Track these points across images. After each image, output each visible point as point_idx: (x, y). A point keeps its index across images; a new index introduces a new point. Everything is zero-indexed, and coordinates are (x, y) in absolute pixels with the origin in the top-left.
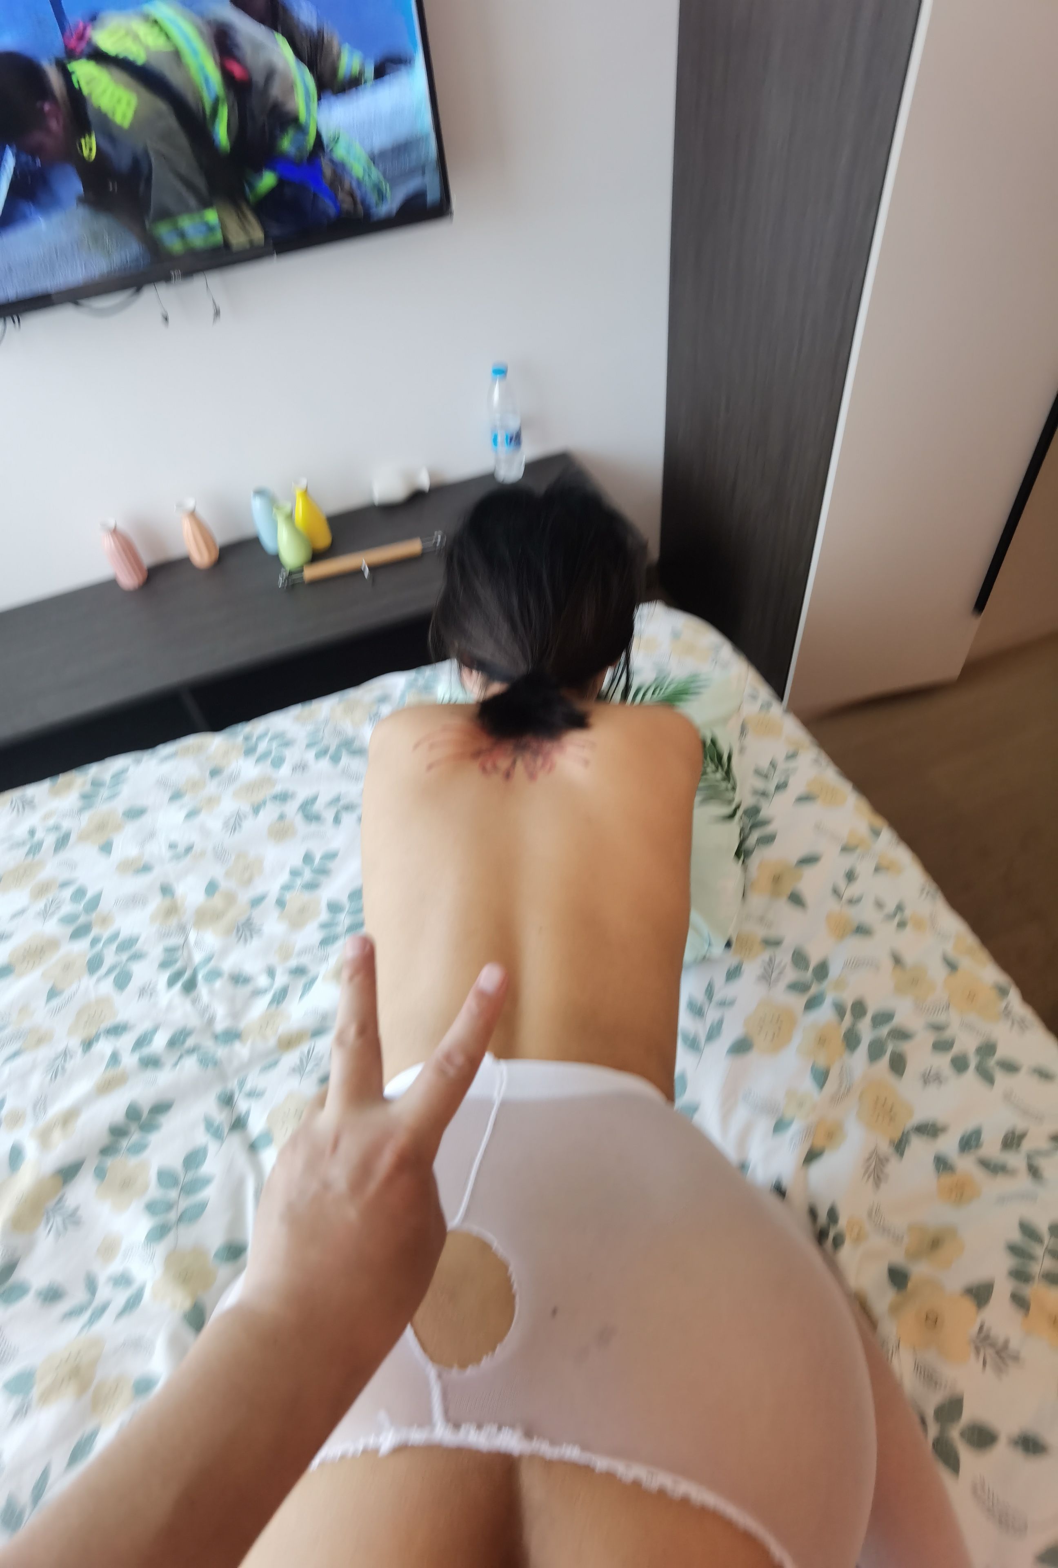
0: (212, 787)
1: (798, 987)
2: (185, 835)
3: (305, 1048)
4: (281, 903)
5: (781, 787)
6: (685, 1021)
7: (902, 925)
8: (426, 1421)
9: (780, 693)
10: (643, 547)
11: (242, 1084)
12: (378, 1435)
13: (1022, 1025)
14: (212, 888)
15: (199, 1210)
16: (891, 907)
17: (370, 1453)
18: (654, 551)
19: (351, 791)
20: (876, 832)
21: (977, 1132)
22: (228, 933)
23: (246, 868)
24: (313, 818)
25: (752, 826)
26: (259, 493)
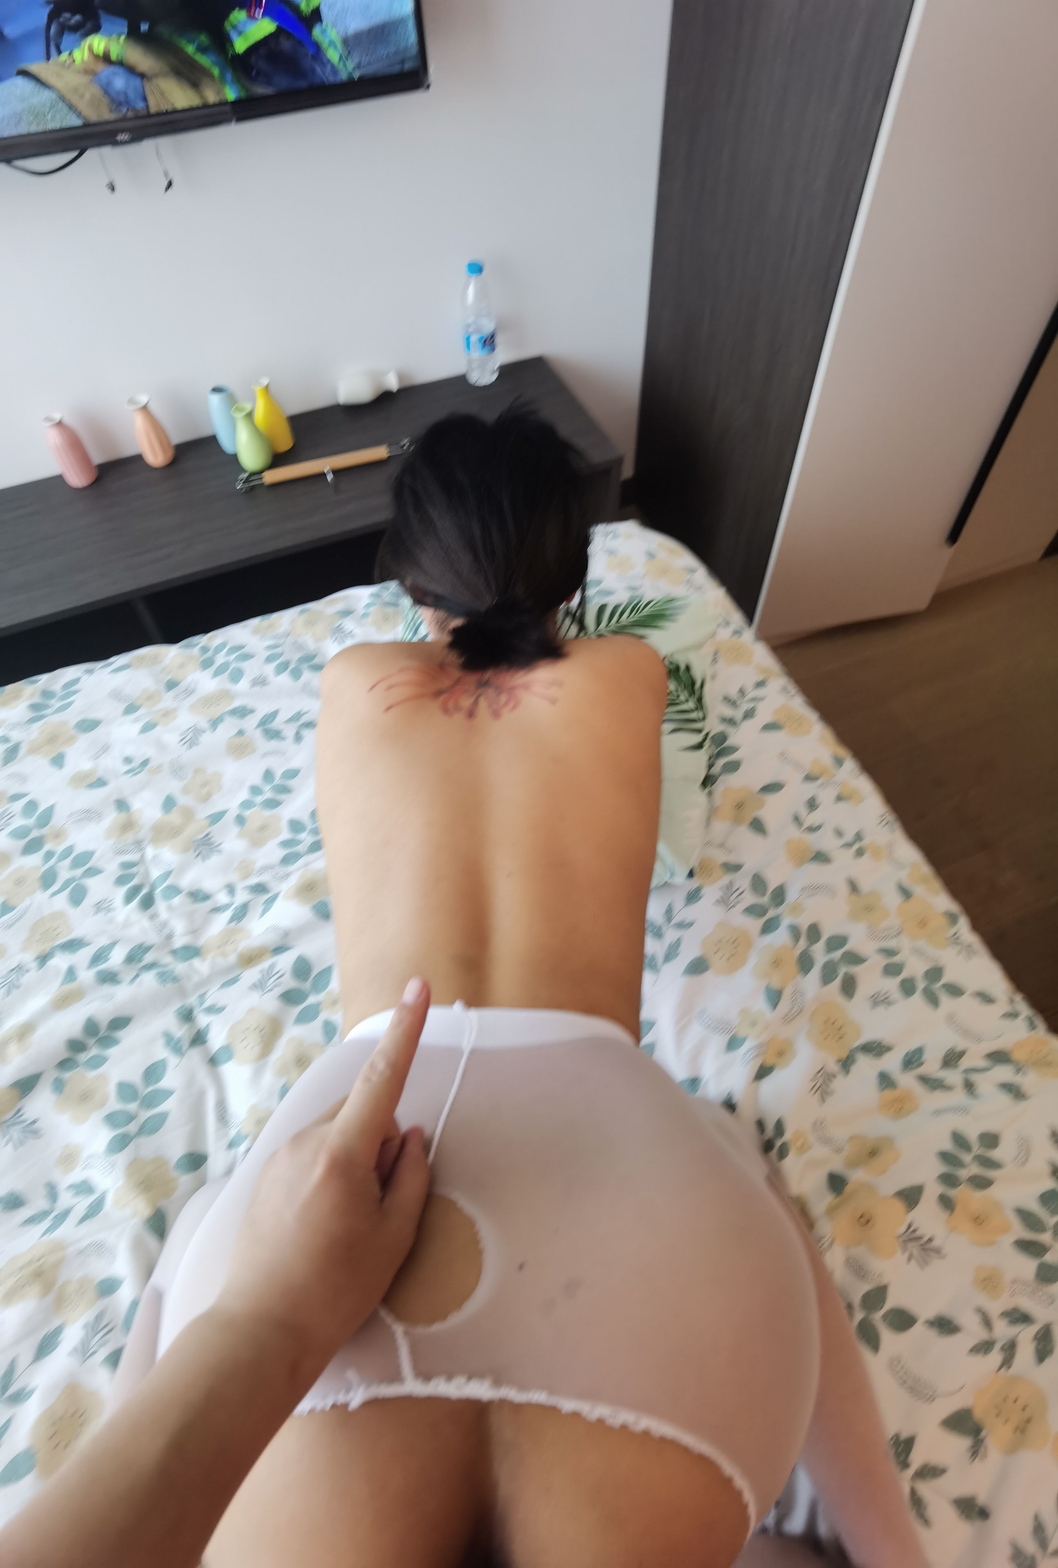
0: (168, 700)
1: (754, 911)
2: (141, 750)
3: (265, 964)
4: (240, 820)
5: (749, 714)
7: (860, 853)
8: (396, 1377)
9: (750, 618)
11: (202, 997)
12: (348, 1391)
13: (968, 950)
14: (169, 804)
15: (162, 1118)
16: (849, 836)
17: (340, 1409)
18: (628, 471)
19: (312, 707)
20: (839, 762)
21: (919, 1051)
22: (186, 850)
23: (204, 785)
24: (274, 735)
25: (719, 755)
26: (217, 390)
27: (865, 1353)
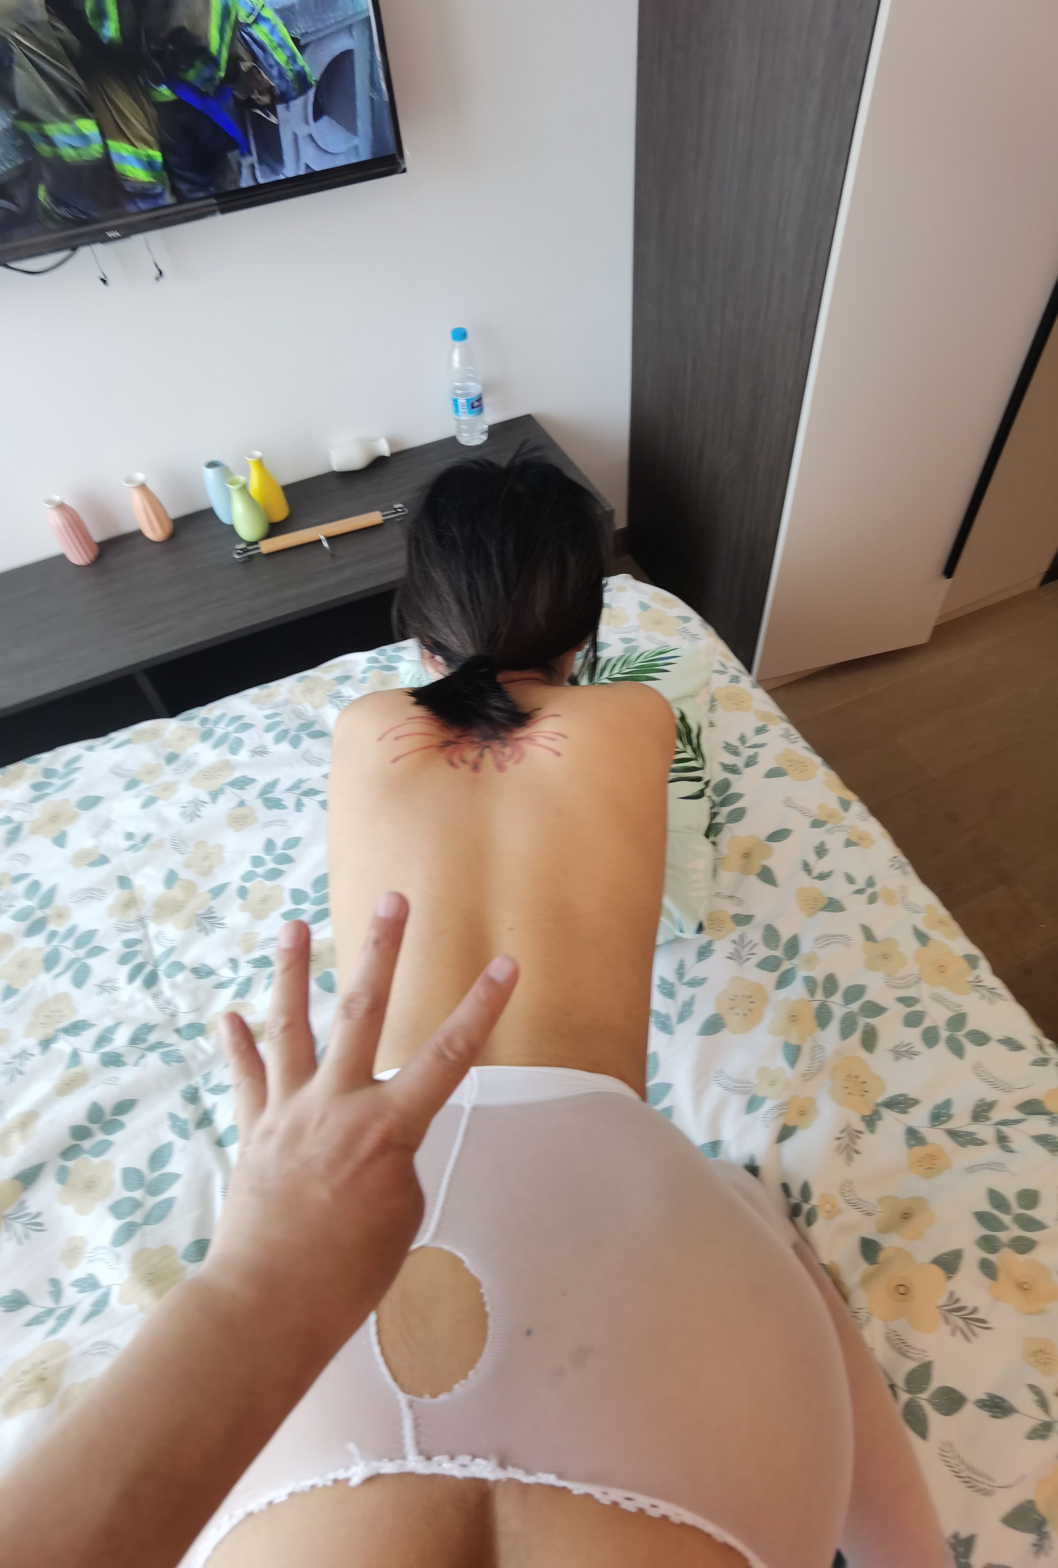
0: (168, 774)
1: (768, 964)
2: (142, 825)
4: (243, 892)
5: (751, 762)
6: (658, 1002)
7: (872, 899)
8: (399, 1454)
9: (748, 666)
10: (610, 514)
11: (207, 1077)
12: (347, 1468)
13: (992, 995)
14: (171, 878)
15: (169, 1204)
16: (861, 883)
17: (340, 1485)
18: (621, 521)
19: (312, 774)
20: (845, 805)
21: (947, 1104)
22: (188, 926)
23: (206, 858)
24: (274, 804)
25: (723, 804)
26: (212, 465)
27: (913, 1437)
